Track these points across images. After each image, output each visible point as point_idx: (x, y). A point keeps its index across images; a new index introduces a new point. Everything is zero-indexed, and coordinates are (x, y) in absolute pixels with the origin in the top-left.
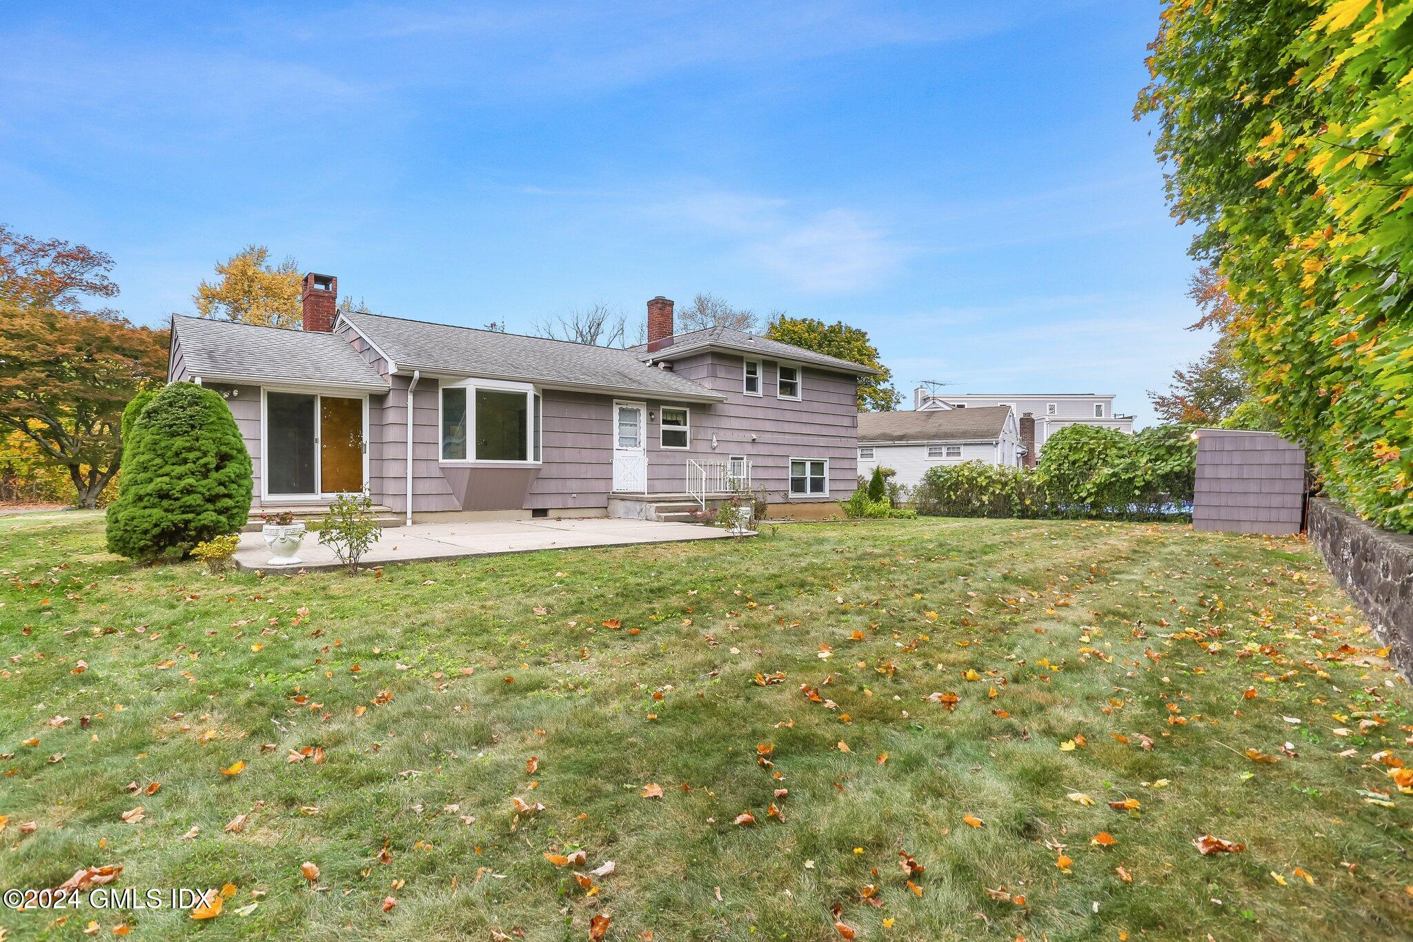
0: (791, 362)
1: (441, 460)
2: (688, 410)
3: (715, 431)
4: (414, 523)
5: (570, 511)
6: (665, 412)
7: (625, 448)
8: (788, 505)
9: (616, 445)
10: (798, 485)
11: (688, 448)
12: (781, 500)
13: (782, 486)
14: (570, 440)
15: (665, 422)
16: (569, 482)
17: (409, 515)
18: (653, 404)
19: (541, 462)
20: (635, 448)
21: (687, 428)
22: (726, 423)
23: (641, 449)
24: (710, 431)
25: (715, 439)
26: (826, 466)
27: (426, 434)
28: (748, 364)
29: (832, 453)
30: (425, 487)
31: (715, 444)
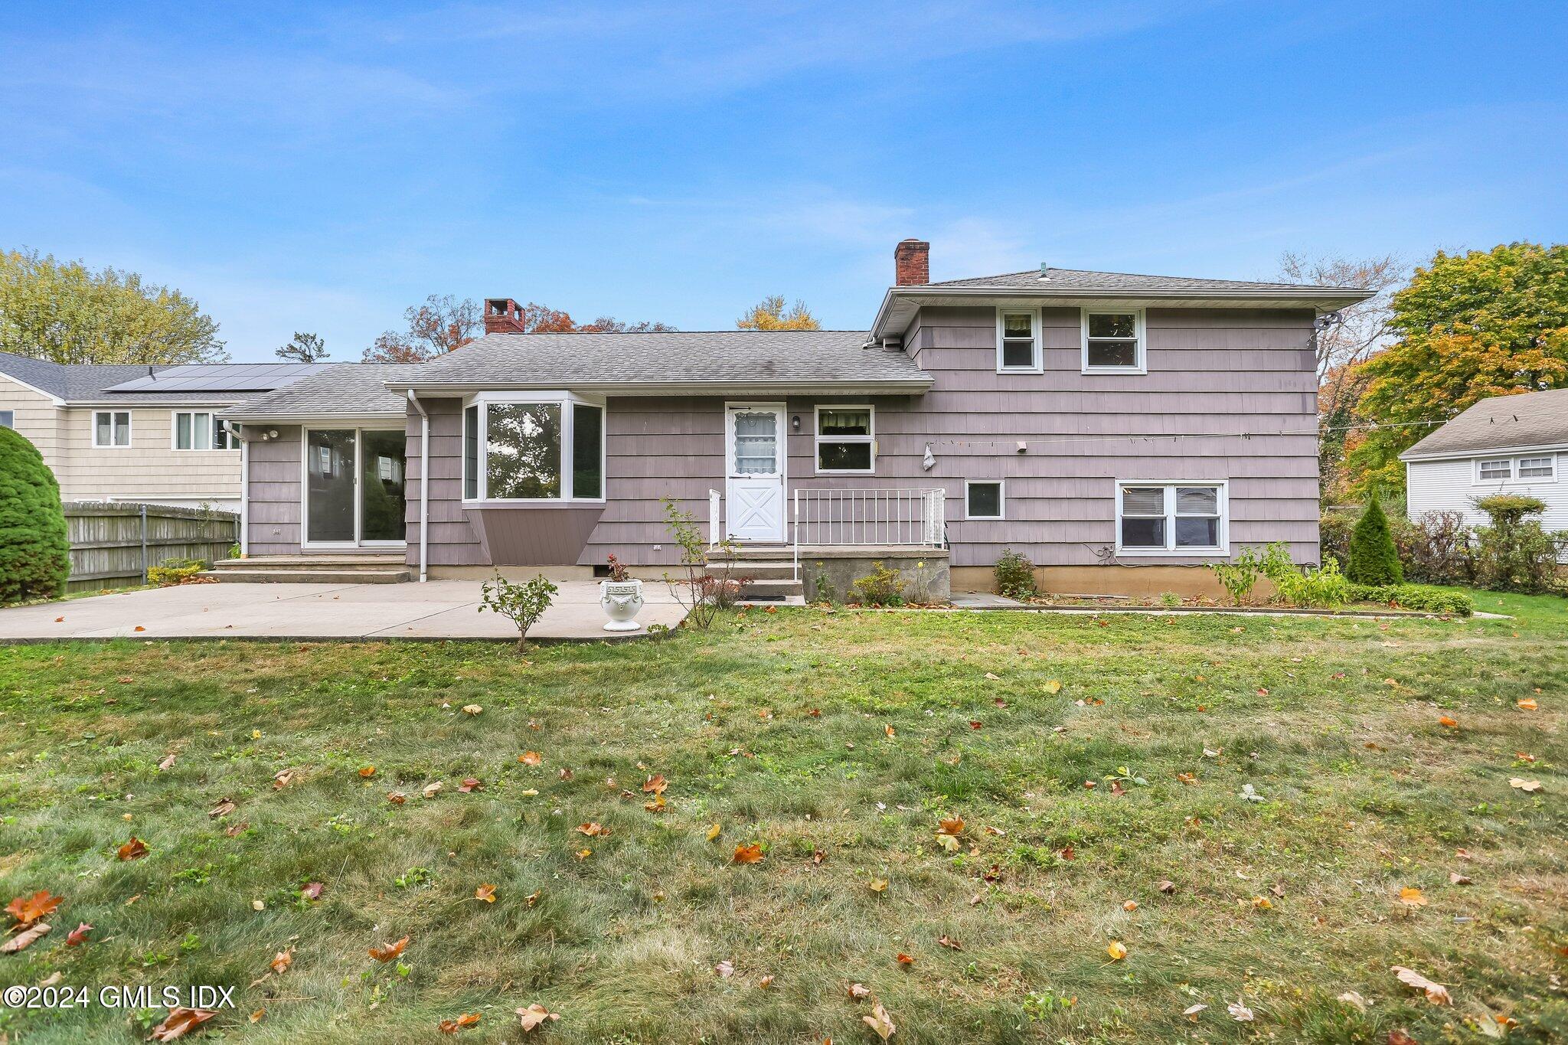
0: (1115, 302)
1: (464, 501)
2: (872, 408)
3: (931, 439)
4: (429, 579)
5: (652, 569)
6: (823, 415)
7: (746, 475)
8: (1113, 571)
9: (730, 468)
10: (1141, 532)
11: (872, 470)
12: (1095, 561)
13: (1098, 534)
14: (649, 466)
15: (826, 431)
16: (649, 528)
17: (423, 568)
18: (799, 404)
19: (603, 500)
20: (767, 475)
21: (869, 438)
22: (952, 425)
23: (777, 475)
24: (919, 441)
25: (928, 453)
26: (1223, 495)
27: (445, 469)
28: (1008, 319)
29: (1236, 468)
30: (443, 534)
31: (930, 462)
